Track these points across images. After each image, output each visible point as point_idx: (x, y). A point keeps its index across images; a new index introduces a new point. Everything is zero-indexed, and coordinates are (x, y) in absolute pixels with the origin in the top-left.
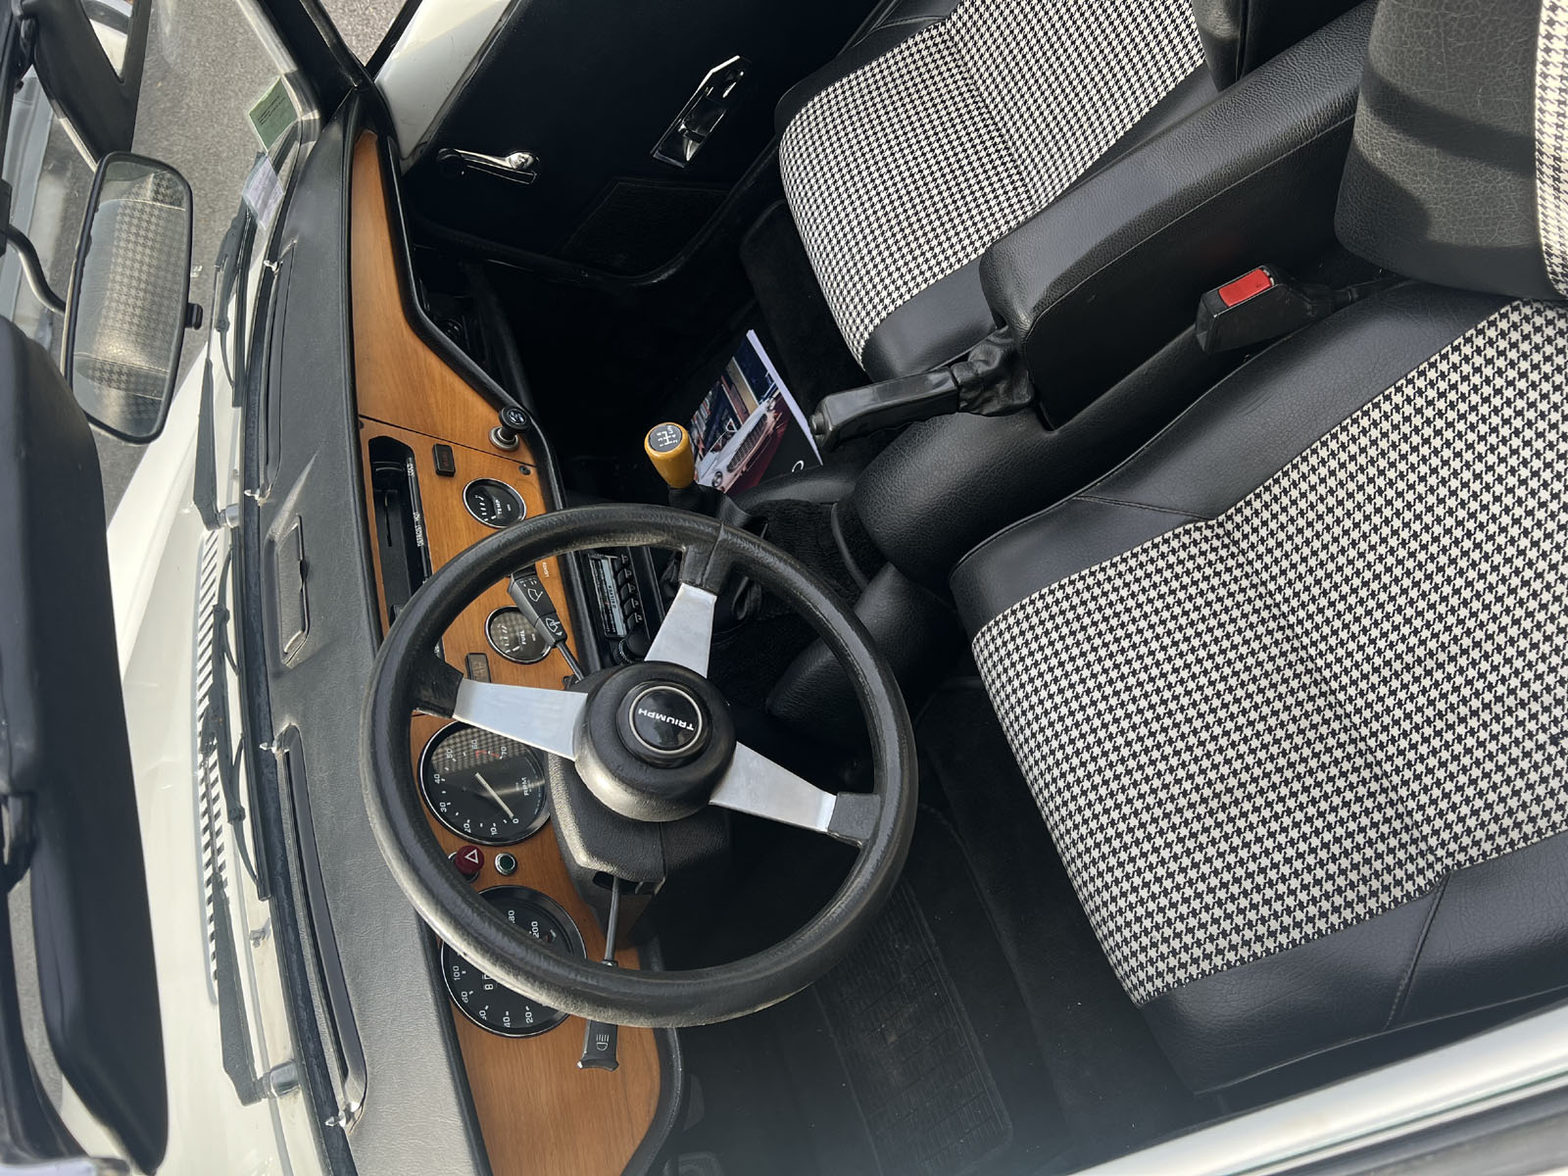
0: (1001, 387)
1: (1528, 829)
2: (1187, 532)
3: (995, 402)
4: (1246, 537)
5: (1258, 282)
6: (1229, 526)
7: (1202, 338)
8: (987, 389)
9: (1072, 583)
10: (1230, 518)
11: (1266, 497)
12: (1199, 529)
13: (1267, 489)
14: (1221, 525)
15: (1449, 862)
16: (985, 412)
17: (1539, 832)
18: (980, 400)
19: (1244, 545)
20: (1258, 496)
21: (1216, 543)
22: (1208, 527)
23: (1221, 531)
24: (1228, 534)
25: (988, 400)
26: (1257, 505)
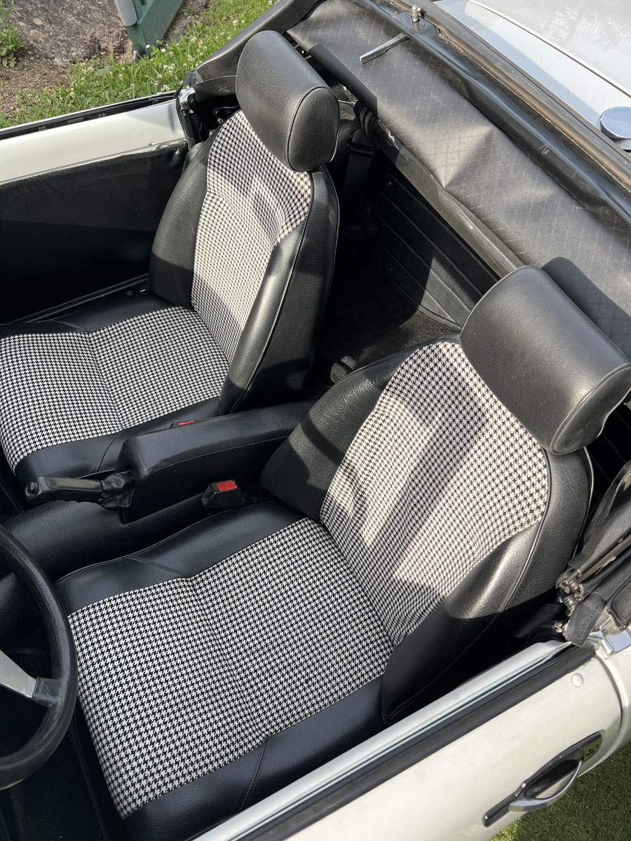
0: (119, 497)
1: (297, 717)
2: (178, 582)
3: (113, 502)
4: (200, 588)
5: (230, 486)
6: (194, 582)
7: (205, 501)
8: (113, 496)
9: (115, 599)
10: (196, 579)
11: (213, 572)
12: (182, 581)
13: (214, 569)
14: (191, 581)
15: (267, 733)
16: (106, 506)
17: (301, 718)
18: (107, 500)
19: (199, 591)
20: (209, 571)
21: (188, 589)
22: (187, 581)
23: (190, 584)
24: (193, 586)
25: (110, 501)
26: (208, 575)
